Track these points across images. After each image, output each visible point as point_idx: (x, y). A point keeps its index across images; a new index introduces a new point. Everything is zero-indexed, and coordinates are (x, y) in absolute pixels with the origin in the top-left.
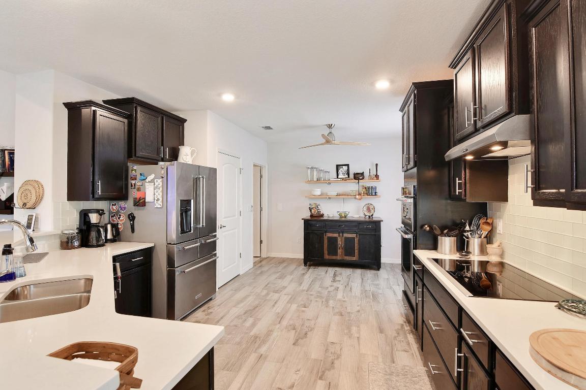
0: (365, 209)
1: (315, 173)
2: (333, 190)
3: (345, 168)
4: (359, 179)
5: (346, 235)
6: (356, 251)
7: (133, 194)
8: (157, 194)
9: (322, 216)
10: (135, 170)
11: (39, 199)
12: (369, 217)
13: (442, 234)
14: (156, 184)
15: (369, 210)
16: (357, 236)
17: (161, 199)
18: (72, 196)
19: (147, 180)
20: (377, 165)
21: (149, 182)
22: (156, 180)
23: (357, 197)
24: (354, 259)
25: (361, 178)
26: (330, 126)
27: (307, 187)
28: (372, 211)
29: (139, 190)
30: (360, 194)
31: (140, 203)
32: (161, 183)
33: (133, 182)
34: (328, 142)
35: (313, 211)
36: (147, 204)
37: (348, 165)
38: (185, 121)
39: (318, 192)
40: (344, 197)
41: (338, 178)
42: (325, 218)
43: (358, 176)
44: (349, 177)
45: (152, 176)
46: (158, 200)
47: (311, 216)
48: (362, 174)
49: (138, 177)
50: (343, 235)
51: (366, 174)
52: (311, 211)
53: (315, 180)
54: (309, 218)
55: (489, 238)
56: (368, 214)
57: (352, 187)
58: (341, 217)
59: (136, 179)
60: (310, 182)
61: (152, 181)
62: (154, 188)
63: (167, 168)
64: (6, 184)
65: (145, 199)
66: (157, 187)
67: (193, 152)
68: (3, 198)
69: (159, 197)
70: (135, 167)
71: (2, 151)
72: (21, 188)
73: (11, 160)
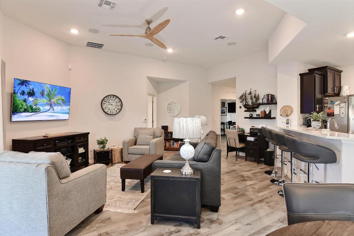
7: (327, 110)
8: (341, 110)
10: (327, 100)
17: (344, 113)
19: (335, 104)
21: (336, 105)
22: (341, 104)
29: (329, 108)
31: (331, 115)
32: (344, 105)
36: (334, 115)
38: (342, 71)
45: (339, 102)
46: (343, 113)
49: (329, 102)
59: (327, 104)
61: (339, 104)
62: (340, 108)
63: (348, 98)
64: (268, 108)
65: (334, 113)
66: (342, 107)
67: (349, 88)
68: (267, 113)
69: (344, 112)
70: (327, 98)
71: (268, 95)
72: (282, 109)
73: (271, 98)
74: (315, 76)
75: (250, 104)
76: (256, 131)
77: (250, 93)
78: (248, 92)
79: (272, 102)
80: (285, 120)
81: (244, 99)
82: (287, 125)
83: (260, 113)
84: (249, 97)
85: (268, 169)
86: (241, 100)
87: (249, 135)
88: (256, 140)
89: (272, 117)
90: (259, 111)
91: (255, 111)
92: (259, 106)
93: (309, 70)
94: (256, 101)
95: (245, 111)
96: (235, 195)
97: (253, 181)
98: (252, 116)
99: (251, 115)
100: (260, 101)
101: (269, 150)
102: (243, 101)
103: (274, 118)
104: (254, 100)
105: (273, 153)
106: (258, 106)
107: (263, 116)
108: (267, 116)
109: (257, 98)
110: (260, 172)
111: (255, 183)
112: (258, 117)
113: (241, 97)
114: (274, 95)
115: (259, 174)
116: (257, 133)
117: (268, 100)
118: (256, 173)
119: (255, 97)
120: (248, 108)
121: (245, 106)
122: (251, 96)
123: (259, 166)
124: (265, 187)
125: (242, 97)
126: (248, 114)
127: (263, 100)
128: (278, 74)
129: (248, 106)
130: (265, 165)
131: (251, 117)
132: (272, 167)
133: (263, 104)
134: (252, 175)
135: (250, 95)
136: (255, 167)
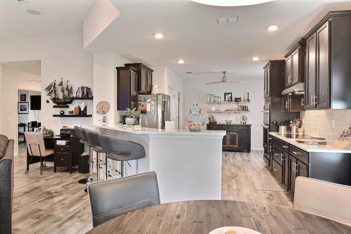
0: (241, 119)
1: (212, 98)
2: (223, 108)
3: (230, 95)
4: (238, 102)
5: (231, 133)
6: (237, 142)
7: (140, 108)
8: (152, 108)
9: (216, 122)
10: (141, 97)
11: (108, 109)
12: (244, 123)
13: (281, 125)
14: (152, 104)
15: (243, 119)
16: (237, 134)
17: (154, 111)
18: (119, 109)
19: (147, 102)
20: (248, 93)
21: (148, 102)
22: (152, 102)
23: (237, 112)
24: (236, 146)
25: (239, 101)
26: (224, 73)
27: (207, 106)
28: (246, 120)
29: (143, 106)
30: (238, 110)
31: (144, 112)
32: (154, 103)
33: (140, 103)
34: (223, 81)
35: (211, 120)
36: (147, 112)
37: (231, 93)
38: (153, 71)
39: (214, 109)
40: (229, 112)
41: (225, 100)
42: (218, 123)
43: (237, 100)
44: (232, 100)
45: (150, 100)
46: (153, 111)
47: (210, 123)
48: (240, 99)
49: (142, 99)
50: (229, 134)
51: (242, 99)
52: (209, 120)
53: (212, 101)
54: (209, 124)
55: (300, 126)
56: (243, 122)
57: (234, 106)
58: (227, 123)
59: (141, 101)
60: (210, 103)
61: (150, 102)
62: (151, 106)
63: (157, 95)
64: (83, 103)
65: (146, 110)
66: (152, 105)
67: (158, 87)
68: (82, 109)
69: (154, 109)
70: (141, 96)
71: (83, 88)
72: (98, 104)
73: (87, 92)
74: (130, 71)
75: (62, 98)
76: (69, 132)
77: (61, 84)
78: (58, 83)
79: (88, 96)
80: (101, 118)
81: (52, 91)
82: (104, 123)
83: (74, 110)
84: (59, 89)
85: (83, 177)
86: (49, 92)
87: (59, 137)
88: (68, 144)
89: (88, 114)
90: (72, 107)
91: (68, 107)
92: (73, 100)
93: (125, 64)
94: (68, 95)
95: (54, 107)
96: (37, 220)
97: (63, 195)
98: (64, 113)
99: (62, 112)
100: (74, 95)
101: (83, 155)
102: (51, 93)
103: (91, 116)
104: (66, 93)
105: (87, 157)
106: (71, 100)
107: (78, 113)
108: (82, 114)
109: (70, 91)
110: (72, 183)
111: (65, 197)
112: (71, 115)
113: (48, 88)
114: (90, 89)
115: (72, 185)
116: (70, 135)
117: (83, 93)
118: (67, 185)
119: (67, 89)
120: (58, 104)
121: (55, 100)
122: (62, 88)
123: (72, 176)
124: (78, 199)
125: (50, 89)
126: (58, 111)
127: (77, 94)
128: (94, 63)
129: (58, 101)
130: (79, 173)
131: (62, 115)
132: (87, 174)
133: (77, 98)
134: (62, 188)
135: (62, 86)
136: (68, 178)
